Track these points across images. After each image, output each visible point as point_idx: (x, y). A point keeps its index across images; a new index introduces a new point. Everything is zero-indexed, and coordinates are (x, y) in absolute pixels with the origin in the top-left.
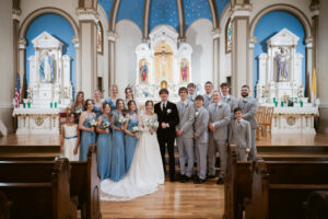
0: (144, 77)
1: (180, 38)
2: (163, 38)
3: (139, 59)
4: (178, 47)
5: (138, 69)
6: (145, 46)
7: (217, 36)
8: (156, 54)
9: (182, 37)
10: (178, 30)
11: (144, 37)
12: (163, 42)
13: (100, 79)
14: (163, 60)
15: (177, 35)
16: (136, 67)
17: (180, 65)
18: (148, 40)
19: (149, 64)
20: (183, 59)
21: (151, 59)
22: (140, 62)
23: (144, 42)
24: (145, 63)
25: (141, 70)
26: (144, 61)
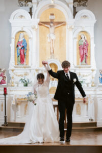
0: (23, 57)
8: (41, 24)
12: (52, 6)
14: (51, 33)
16: (11, 43)
17: (76, 40)
18: (29, 3)
19: (30, 38)
20: (82, 32)
21: (34, 32)
22: (16, 36)
23: (22, 5)
24: (24, 36)
25: (17, 46)
26: (22, 34)
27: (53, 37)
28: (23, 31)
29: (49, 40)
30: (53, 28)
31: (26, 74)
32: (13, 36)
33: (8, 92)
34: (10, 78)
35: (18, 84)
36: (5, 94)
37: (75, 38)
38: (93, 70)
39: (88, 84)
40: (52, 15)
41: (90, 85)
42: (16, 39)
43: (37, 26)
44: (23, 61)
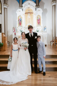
0: (20, 24)
1: (36, 6)
2: (29, 6)
3: (18, 16)
4: (36, 10)
5: (17, 20)
6: (21, 10)
7: (54, 4)
8: (26, 13)
9: (38, 6)
10: (36, 2)
11: (20, 6)
12: (29, 8)
13: (0, 25)
14: (29, 16)
15: (35, 4)
16: (17, 19)
17: (36, 18)
18: (22, 8)
19: (22, 18)
20: (38, 15)
21: (23, 16)
23: (20, 8)
24: (21, 17)
30: (29, 14)
31: (21, 29)
32: (17, 17)
33: (16, 34)
34: (17, 30)
35: (19, 32)
36: (15, 35)
39: (40, 31)
40: (29, 10)
41: (41, 32)
43: (24, 14)
44: (20, 25)
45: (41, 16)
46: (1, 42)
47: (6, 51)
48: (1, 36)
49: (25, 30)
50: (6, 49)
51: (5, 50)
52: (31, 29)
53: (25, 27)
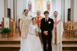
5: (27, 5)
13: (9, 10)
14: (39, 1)
17: (46, 4)
19: (32, 3)
20: (48, 1)
22: (28, 2)
25: (28, 5)
26: (30, 2)
27: (39, 3)
28: (30, 1)
29: (38, 4)
32: (27, 2)
37: (46, 3)
38: (51, 13)
42: (28, 3)
44: (30, 10)
45: (51, 2)
46: (9, 28)
47: (14, 37)
48: (8, 21)
49: (34, 15)
50: (14, 35)
51: (12, 36)
52: (47, 14)
53: (34, 13)
